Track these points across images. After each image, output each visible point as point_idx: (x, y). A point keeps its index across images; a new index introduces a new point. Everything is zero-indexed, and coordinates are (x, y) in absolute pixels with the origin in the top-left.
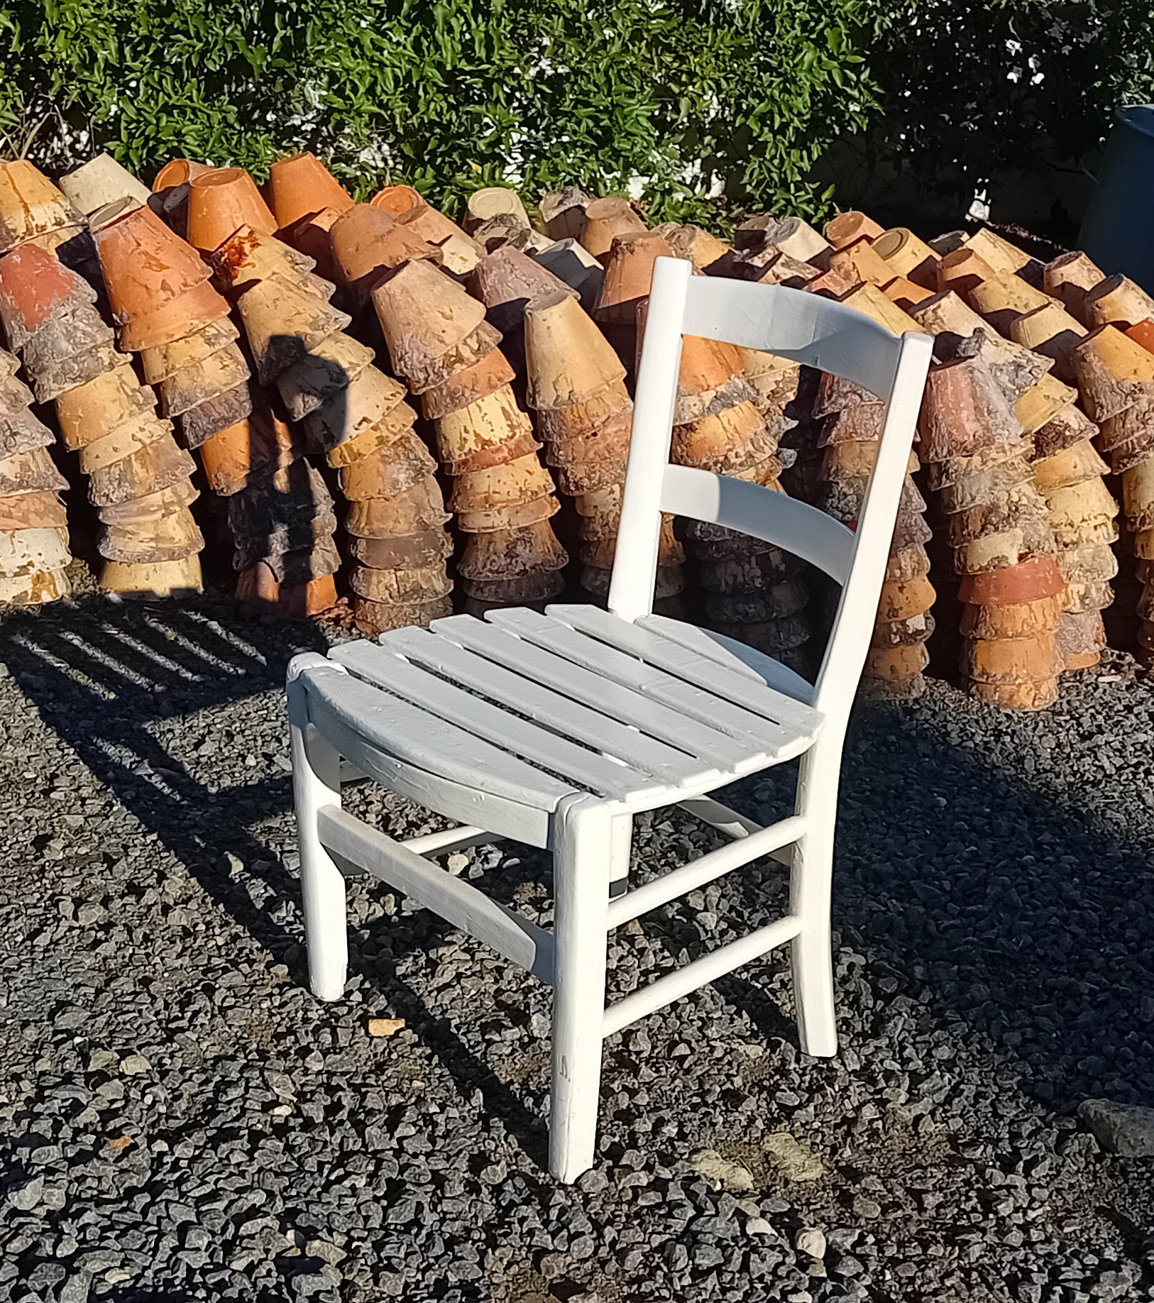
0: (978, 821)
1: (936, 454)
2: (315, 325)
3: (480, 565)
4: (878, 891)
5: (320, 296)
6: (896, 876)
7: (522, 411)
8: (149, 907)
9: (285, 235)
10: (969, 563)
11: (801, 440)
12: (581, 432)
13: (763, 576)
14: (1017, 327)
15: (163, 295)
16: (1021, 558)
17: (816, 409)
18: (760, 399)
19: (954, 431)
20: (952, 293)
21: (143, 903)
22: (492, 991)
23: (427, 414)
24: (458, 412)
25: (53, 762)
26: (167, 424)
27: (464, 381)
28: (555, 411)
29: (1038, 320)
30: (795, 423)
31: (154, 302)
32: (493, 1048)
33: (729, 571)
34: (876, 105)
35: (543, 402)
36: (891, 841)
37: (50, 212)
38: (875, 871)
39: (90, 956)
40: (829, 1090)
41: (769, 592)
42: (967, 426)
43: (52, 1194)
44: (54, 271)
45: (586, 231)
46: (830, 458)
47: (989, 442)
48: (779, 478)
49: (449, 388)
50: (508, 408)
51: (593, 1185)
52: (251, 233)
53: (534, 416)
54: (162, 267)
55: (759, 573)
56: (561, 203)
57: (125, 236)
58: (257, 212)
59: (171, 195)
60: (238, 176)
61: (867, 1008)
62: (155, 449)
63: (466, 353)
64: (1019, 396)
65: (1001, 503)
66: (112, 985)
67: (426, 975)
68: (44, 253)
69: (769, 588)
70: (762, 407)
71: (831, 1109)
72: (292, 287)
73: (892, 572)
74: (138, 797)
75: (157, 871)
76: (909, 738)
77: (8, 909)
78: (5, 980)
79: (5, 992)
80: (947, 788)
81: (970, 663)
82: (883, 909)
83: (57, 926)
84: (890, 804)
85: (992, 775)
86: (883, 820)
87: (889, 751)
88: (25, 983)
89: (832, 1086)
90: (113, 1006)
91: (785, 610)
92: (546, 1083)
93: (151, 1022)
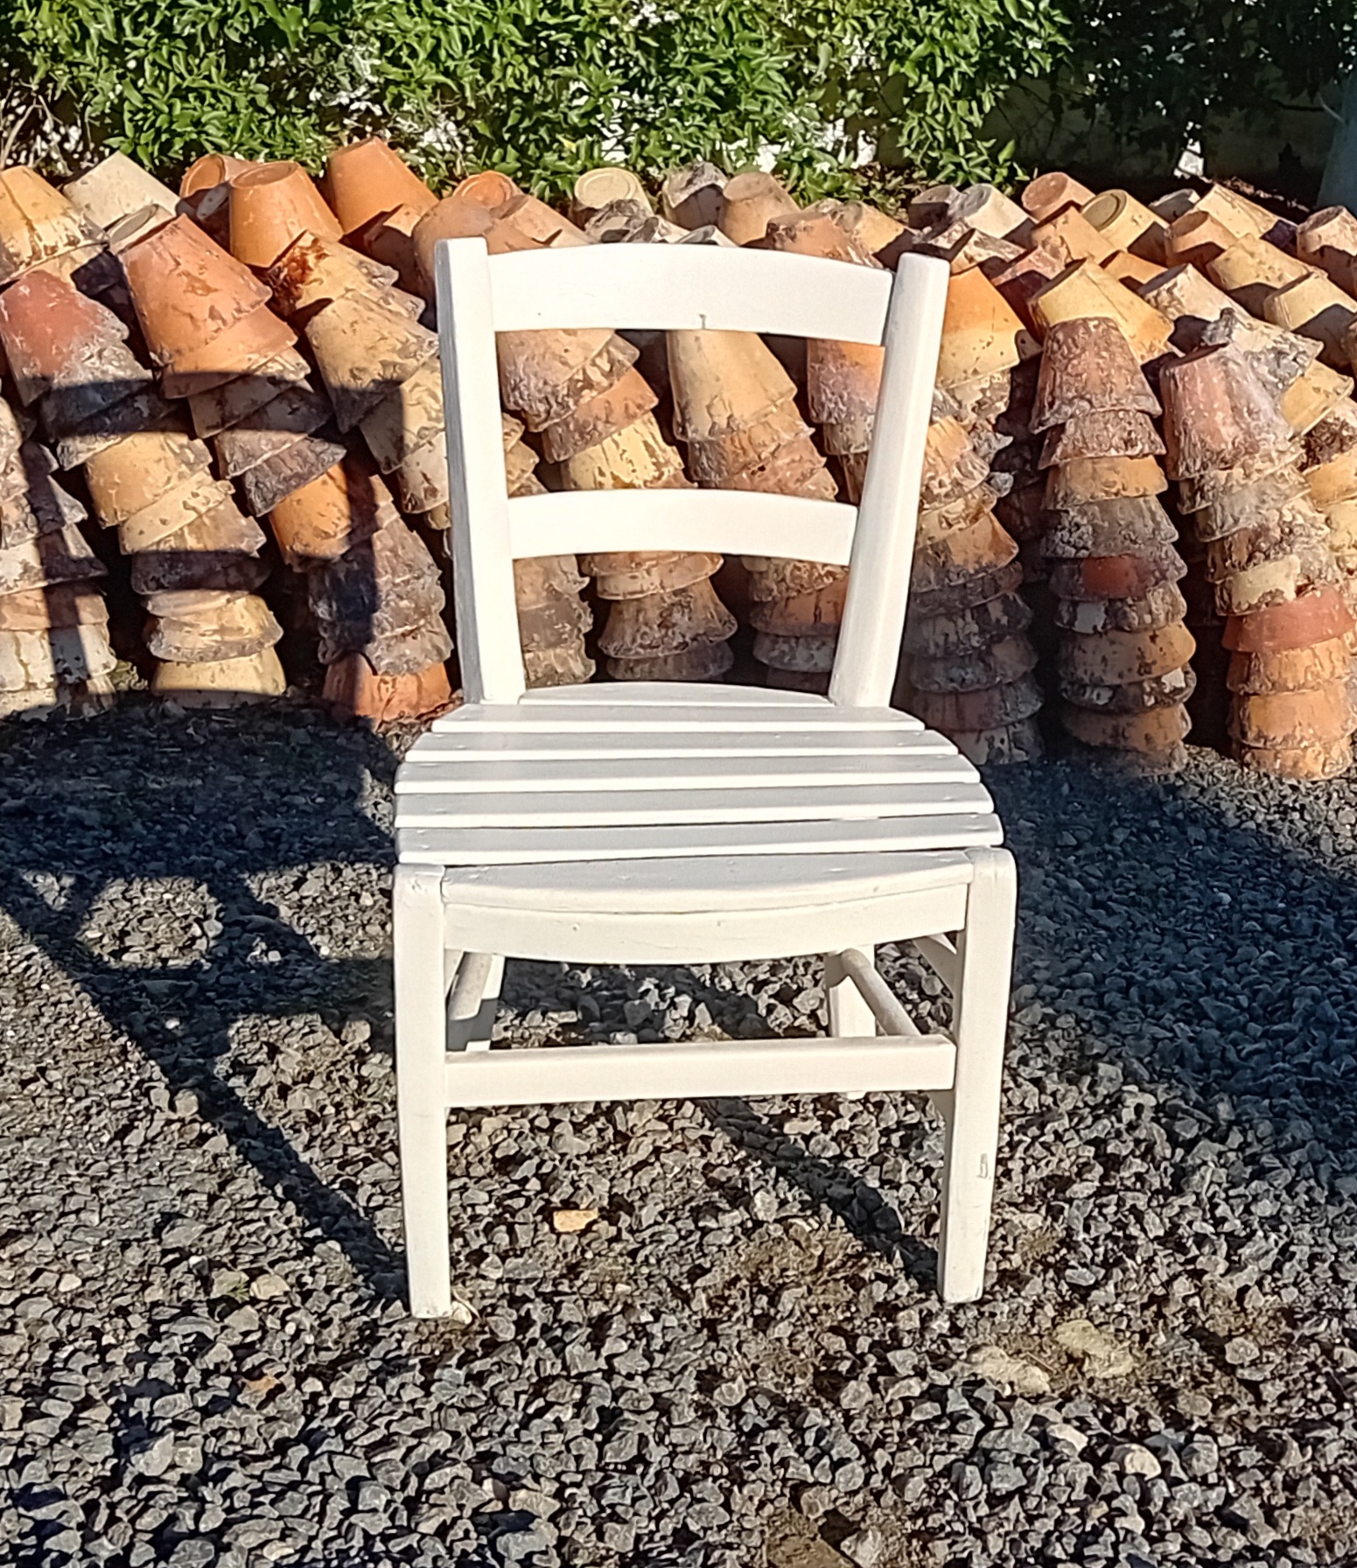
0: (1273, 919)
1: (1187, 468)
2: (404, 351)
3: (628, 639)
4: (1158, 1013)
5: (405, 313)
6: (1179, 992)
7: (669, 444)
8: (263, 1090)
9: (353, 240)
10: (1235, 601)
11: (1017, 461)
12: (745, 466)
13: (982, 632)
14: (1272, 304)
15: (213, 325)
16: (1300, 591)
17: (1035, 421)
18: (963, 412)
19: (1208, 439)
20: (1190, 267)
21: (255, 1082)
22: (699, 1166)
23: (551, 456)
24: (590, 450)
25: (121, 916)
26: (225, 486)
27: (595, 412)
28: (711, 443)
29: (1300, 294)
30: (1009, 440)
31: (202, 334)
32: (710, 1238)
33: (938, 629)
34: (1061, 40)
35: (695, 431)
36: (1169, 951)
37: (61, 229)
38: (1154, 988)
39: (195, 1155)
40: (1130, 1263)
41: (989, 652)
42: (1223, 430)
43: (185, 1454)
44: (73, 302)
45: (725, 215)
46: (1056, 480)
47: (1252, 449)
48: (994, 511)
49: (576, 421)
50: (651, 442)
51: (854, 1400)
52: (315, 241)
53: (683, 449)
54: (208, 290)
55: (976, 628)
56: (690, 182)
57: (160, 255)
58: (317, 215)
59: (205, 200)
60: (290, 170)
61: (1165, 1159)
62: (213, 519)
63: (595, 376)
64: (1283, 391)
65: (1271, 525)
66: (229, 1189)
67: (615, 1152)
68: (57, 280)
69: (989, 647)
70: (966, 422)
71: (1135, 1286)
72: (374, 307)
73: (1140, 617)
74: (232, 953)
75: (267, 1043)
76: (1175, 821)
77: (87, 1102)
78: (95, 1191)
79: (95, 1206)
80: (1229, 881)
81: (1242, 726)
82: (1170, 1035)
83: (152, 1120)
84: (1161, 905)
85: (1283, 862)
86: (1155, 926)
87: (1153, 839)
88: (120, 1194)
89: (1133, 1258)
90: (232, 1214)
91: (1010, 673)
92: (781, 1276)
93: (283, 1232)
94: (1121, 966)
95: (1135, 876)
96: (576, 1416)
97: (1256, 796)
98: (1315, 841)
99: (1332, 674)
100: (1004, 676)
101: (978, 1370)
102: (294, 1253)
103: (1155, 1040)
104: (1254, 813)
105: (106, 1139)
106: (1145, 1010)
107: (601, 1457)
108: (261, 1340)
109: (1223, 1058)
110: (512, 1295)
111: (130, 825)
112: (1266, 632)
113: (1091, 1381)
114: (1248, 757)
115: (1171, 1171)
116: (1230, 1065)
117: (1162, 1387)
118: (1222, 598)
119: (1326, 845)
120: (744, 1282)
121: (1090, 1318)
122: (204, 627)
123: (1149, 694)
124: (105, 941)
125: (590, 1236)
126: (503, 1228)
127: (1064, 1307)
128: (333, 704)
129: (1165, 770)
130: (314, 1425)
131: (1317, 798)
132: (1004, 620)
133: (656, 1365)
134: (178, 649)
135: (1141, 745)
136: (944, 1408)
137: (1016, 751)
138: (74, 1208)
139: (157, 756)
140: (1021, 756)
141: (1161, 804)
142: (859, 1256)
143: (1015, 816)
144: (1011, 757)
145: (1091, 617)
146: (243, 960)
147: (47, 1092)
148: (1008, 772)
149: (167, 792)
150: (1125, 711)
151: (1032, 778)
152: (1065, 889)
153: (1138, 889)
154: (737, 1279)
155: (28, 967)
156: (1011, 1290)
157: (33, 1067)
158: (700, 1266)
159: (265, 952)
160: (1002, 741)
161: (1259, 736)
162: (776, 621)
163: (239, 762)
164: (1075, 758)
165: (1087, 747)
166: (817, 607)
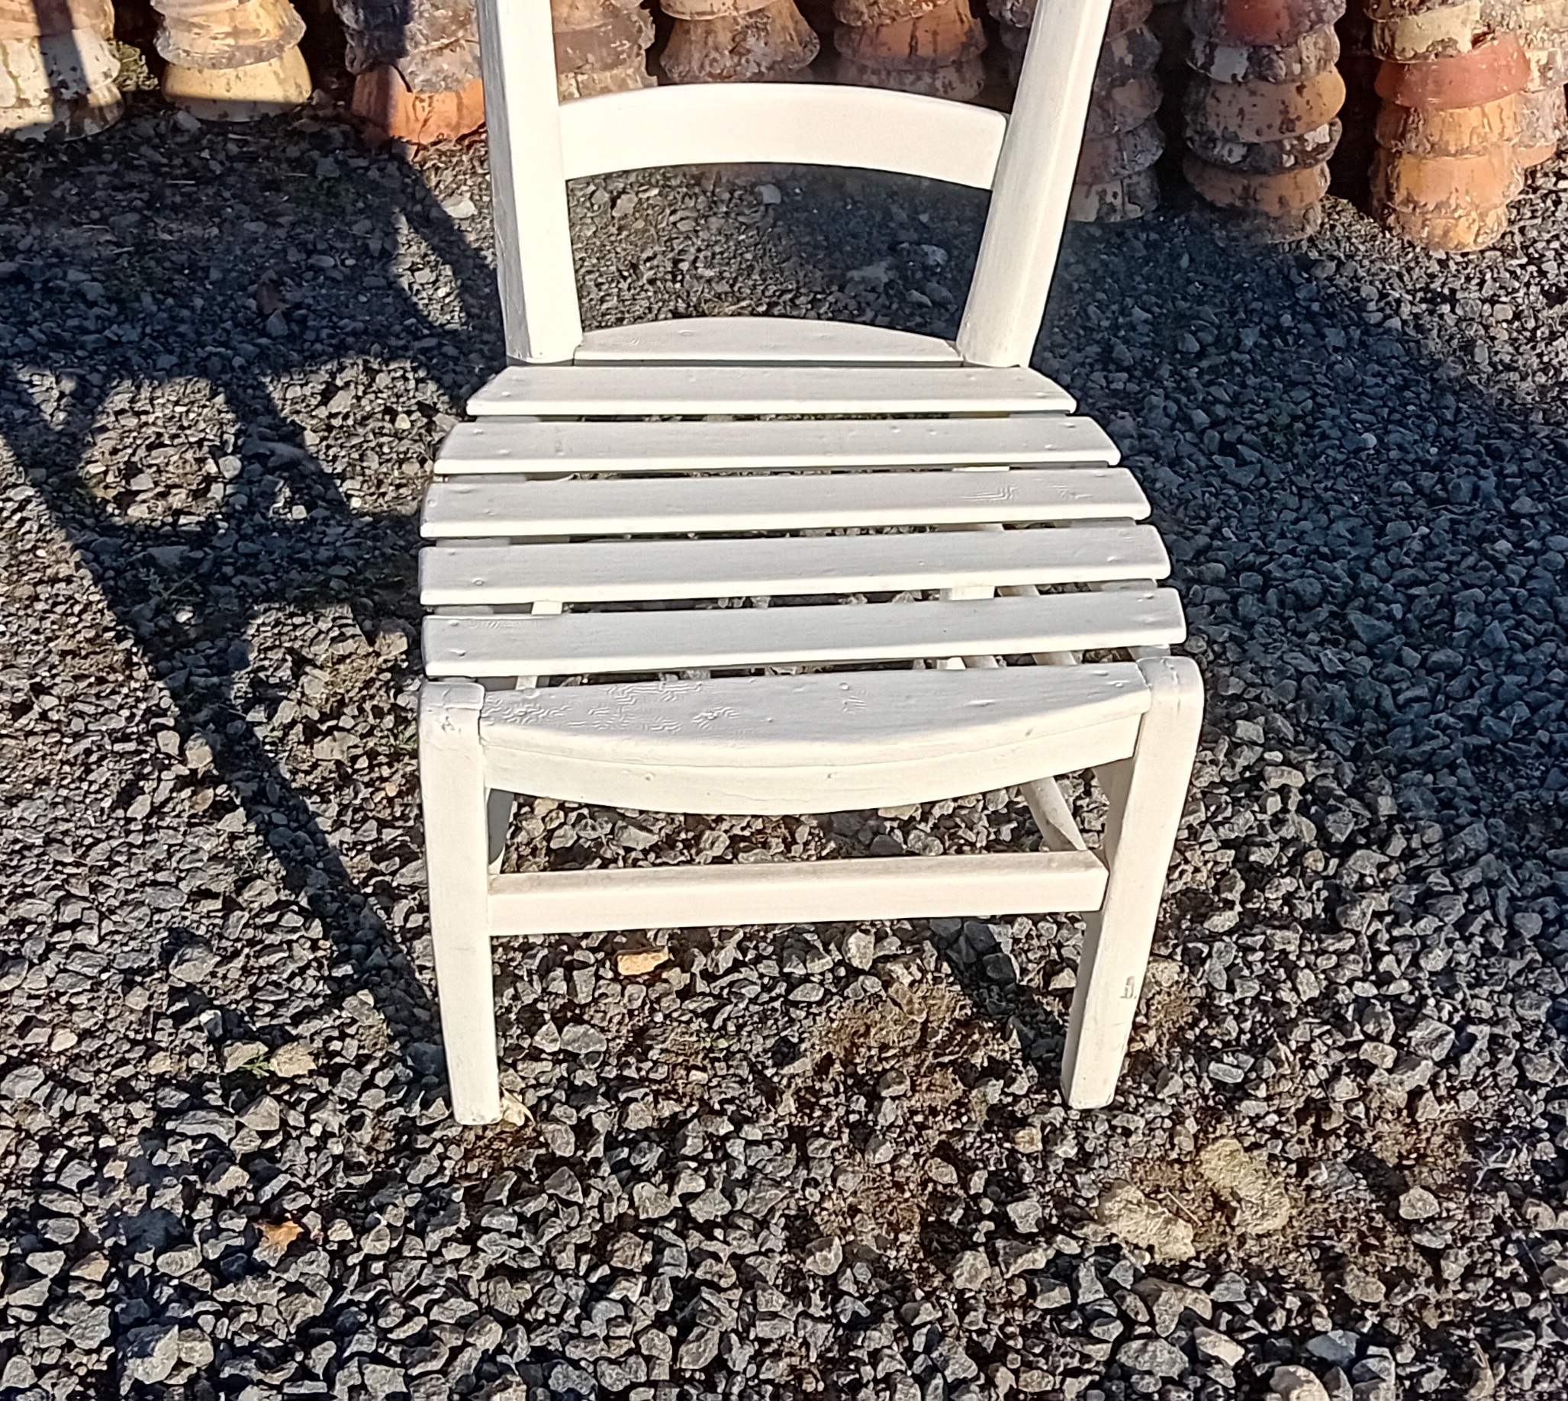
8: (287, 729)
10: (1398, 46)
13: (1101, 75)
16: (1477, 40)
21: (276, 721)
32: (796, 995)
36: (1309, 525)
38: (1294, 592)
39: (209, 836)
40: (1283, 1049)
41: (1108, 97)
43: (192, 1349)
51: (970, 1280)
61: (1316, 874)
66: (248, 892)
69: (1109, 92)
73: (1288, 66)
74: (251, 507)
75: (290, 651)
76: (1310, 316)
77: (86, 743)
78: (93, 888)
79: (92, 917)
80: (1372, 413)
81: (1388, 186)
82: (1316, 669)
83: (159, 780)
84: (1298, 449)
85: (1434, 381)
86: (1292, 483)
87: (1286, 344)
88: (121, 896)
89: (1287, 1043)
90: (250, 933)
91: (1130, 120)
92: (880, 1060)
93: (308, 966)
94: (1254, 549)
95: (1267, 402)
96: (645, 1292)
97: (1400, 276)
98: (1468, 346)
99: (1501, 134)
100: (1124, 124)
101: (1113, 1228)
102: (320, 1001)
103: (1300, 675)
104: (1399, 301)
105: (107, 804)
106: (1284, 620)
107: (675, 1358)
108: (283, 1146)
109: (1377, 707)
110: (571, 1084)
111: (138, 299)
112: (1431, 86)
113: (1242, 1240)
114: (1391, 220)
115: (1324, 894)
116: (1385, 715)
117: (1325, 1250)
118: (1383, 39)
119: (1481, 355)
120: (838, 1067)
121: (1238, 1137)
122: (216, 29)
123: (1289, 153)
124: (110, 479)
125: (660, 987)
126: (559, 972)
127: (1210, 1116)
128: (364, 120)
129: (1298, 236)
130: (343, 1300)
131: (1468, 279)
132: (1129, 60)
133: (738, 1207)
134: (187, 52)
135: (1274, 209)
136: (1075, 1295)
137: (1129, 207)
138: (69, 920)
139: (168, 192)
140: (1134, 212)
141: (1293, 287)
142: (966, 1024)
143: (1129, 301)
144: (1124, 212)
145: (1230, 63)
146: (264, 516)
147: (39, 728)
148: (1120, 234)
149: (180, 246)
150: (1262, 172)
151: (1147, 244)
152: (1188, 420)
153: (1270, 424)
154: (828, 1060)
155: (22, 522)
156: (1145, 1088)
157: (25, 684)
158: (785, 1040)
159: (290, 503)
160: (1115, 195)
161: (1408, 201)
162: (865, 49)
163: (260, 201)
164: (1194, 215)
165: (1212, 207)
166: (913, 37)
